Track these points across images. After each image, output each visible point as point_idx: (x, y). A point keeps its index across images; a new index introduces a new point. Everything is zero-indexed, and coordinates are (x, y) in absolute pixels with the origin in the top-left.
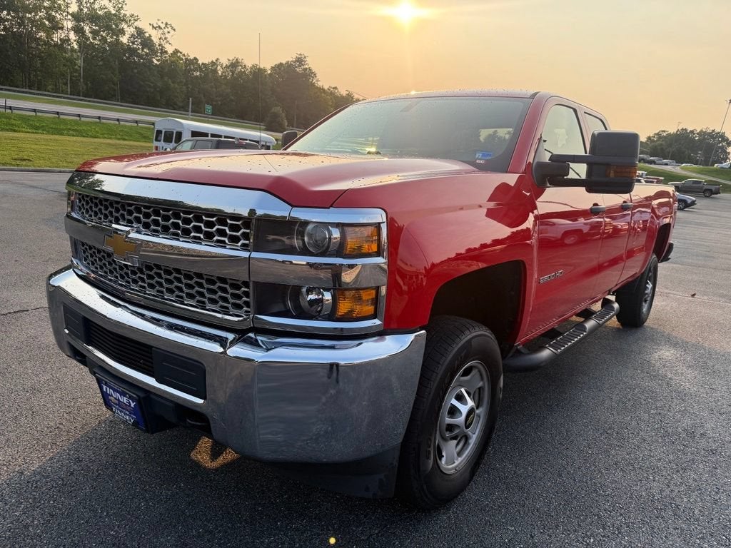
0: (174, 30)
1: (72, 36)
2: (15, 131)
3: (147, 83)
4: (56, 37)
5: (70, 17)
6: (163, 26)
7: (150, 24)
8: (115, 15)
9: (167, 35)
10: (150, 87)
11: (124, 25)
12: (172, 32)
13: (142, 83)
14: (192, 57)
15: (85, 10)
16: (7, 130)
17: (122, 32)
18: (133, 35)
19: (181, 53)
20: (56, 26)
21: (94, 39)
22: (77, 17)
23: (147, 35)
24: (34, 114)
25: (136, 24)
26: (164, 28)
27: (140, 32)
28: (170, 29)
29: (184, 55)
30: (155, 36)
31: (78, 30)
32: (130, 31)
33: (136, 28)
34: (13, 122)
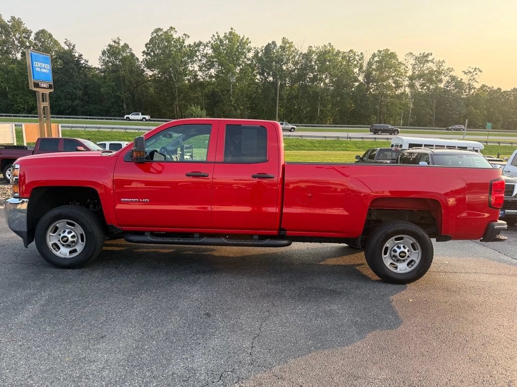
0: (481, 72)
1: (408, 90)
2: (347, 150)
3: (454, 112)
4: (398, 92)
5: (407, 78)
6: (472, 71)
7: (463, 71)
8: (436, 71)
9: (475, 76)
10: (456, 114)
11: (443, 77)
12: (479, 73)
13: (450, 113)
14: (495, 88)
15: (417, 73)
16: (344, 150)
17: (441, 81)
18: (448, 82)
19: (486, 87)
20: (398, 86)
21: (422, 89)
22: (411, 78)
23: (459, 79)
24: (361, 140)
25: (451, 74)
26: (474, 72)
27: (453, 78)
28: (478, 71)
29: (489, 88)
30: (465, 79)
31: (412, 86)
32: (445, 79)
33: (450, 76)
34: (349, 145)
